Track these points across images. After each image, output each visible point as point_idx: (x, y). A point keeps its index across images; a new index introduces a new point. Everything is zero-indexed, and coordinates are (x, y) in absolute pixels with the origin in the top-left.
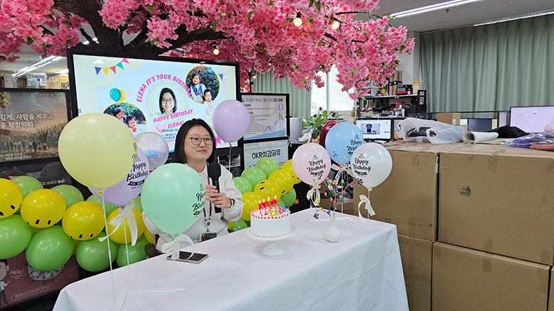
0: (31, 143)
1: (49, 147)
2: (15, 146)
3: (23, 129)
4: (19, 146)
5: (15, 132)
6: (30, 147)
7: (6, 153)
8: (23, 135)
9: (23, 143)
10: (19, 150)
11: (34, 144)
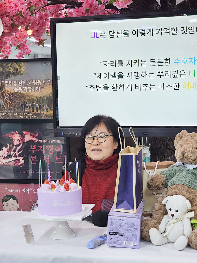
0: (38, 105)
2: (27, 106)
3: (33, 93)
4: (30, 107)
5: (27, 95)
6: (37, 108)
7: (21, 112)
8: (33, 98)
9: (32, 105)
10: (30, 110)
11: (40, 106)
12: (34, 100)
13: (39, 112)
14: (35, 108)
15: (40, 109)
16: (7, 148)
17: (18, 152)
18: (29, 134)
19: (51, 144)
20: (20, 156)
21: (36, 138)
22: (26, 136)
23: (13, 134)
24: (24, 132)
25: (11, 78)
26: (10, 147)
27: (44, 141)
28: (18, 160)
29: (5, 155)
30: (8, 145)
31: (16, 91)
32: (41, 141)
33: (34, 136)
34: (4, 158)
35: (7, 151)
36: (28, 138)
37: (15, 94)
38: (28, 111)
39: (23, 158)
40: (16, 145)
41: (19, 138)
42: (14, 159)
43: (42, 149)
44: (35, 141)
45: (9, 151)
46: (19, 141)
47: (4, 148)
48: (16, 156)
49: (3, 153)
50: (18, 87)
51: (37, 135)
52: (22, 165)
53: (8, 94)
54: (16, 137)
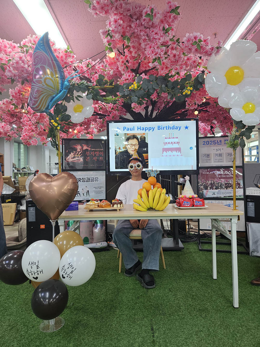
16: (73, 153)
17: (80, 155)
18: (86, 145)
19: (97, 151)
20: (81, 157)
21: (89, 148)
22: (84, 147)
23: (77, 146)
24: (83, 145)
26: (75, 153)
27: (94, 149)
28: (79, 159)
29: (72, 157)
30: (74, 151)
32: (92, 149)
33: (88, 147)
34: (72, 158)
35: (73, 155)
36: (85, 148)
39: (82, 158)
40: (78, 152)
41: (80, 148)
42: (77, 159)
43: (93, 153)
44: (89, 149)
45: (74, 154)
46: (80, 149)
47: (72, 153)
48: (78, 157)
49: (71, 155)
51: (90, 146)
52: (82, 162)
54: (79, 148)
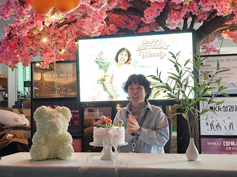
0: (64, 89)
1: (72, 91)
3: (61, 82)
4: (59, 90)
5: (58, 83)
6: (64, 91)
7: (54, 94)
8: (61, 85)
9: (61, 89)
10: (59, 92)
11: (66, 90)
12: (62, 86)
13: (65, 93)
14: (62, 91)
15: (66, 92)
24: (55, 106)
25: (48, 73)
31: (51, 81)
37: (50, 82)
38: (58, 93)
50: (52, 78)
53: (46, 82)
